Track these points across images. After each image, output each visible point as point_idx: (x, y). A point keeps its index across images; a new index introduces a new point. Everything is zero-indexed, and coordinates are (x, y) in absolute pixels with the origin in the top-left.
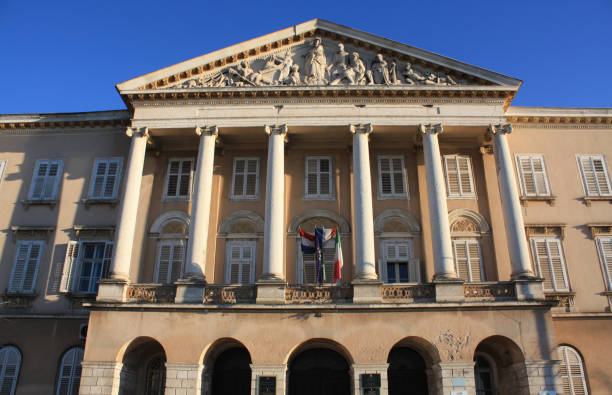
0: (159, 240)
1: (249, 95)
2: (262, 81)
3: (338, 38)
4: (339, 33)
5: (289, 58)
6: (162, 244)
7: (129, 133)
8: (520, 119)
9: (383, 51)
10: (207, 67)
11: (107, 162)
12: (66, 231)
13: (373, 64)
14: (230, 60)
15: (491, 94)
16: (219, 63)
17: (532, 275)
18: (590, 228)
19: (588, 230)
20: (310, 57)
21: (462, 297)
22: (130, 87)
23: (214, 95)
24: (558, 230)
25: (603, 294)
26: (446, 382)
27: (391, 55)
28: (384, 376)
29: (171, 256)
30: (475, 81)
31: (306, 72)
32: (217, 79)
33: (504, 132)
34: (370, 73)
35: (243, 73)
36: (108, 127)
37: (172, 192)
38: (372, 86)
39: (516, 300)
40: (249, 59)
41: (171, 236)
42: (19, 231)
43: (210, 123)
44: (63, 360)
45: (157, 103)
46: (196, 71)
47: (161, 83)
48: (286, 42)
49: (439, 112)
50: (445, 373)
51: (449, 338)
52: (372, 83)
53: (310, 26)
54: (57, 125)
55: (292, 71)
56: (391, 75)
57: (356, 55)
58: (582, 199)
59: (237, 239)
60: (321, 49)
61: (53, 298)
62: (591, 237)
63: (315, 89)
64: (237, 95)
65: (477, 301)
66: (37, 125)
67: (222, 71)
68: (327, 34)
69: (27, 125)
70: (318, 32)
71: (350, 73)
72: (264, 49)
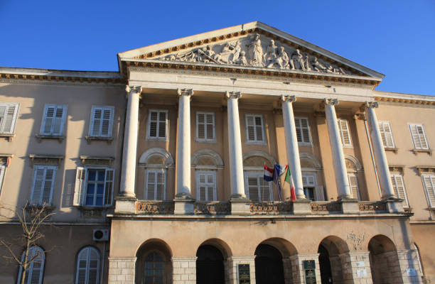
0: (146, 168)
1: (214, 69)
2: (221, 60)
3: (270, 35)
4: (271, 32)
5: (238, 46)
6: (149, 171)
7: (128, 89)
8: (383, 99)
9: (300, 48)
10: (183, 47)
11: (103, 109)
12: (73, 159)
13: (293, 55)
14: (199, 43)
15: (366, 82)
16: (191, 45)
17: (395, 197)
18: (418, 169)
19: (416, 170)
20: (253, 47)
21: (358, 211)
22: (128, 56)
23: (190, 68)
24: (400, 169)
25: (427, 209)
26: (353, 264)
27: (305, 51)
28: (317, 261)
29: (156, 180)
30: (357, 73)
31: (251, 57)
32: (189, 56)
33: (374, 106)
34: (292, 62)
35: (208, 54)
36: (101, 83)
37: (153, 134)
38: (293, 71)
39: (389, 213)
40: (212, 44)
41: (155, 165)
42: (35, 158)
43: (188, 87)
44: (79, 256)
45: (148, 69)
46: (175, 49)
47: (150, 55)
48: (236, 34)
49: (335, 91)
50: (352, 259)
51: (353, 237)
52: (293, 69)
53: (252, 25)
54: (61, 79)
55: (241, 55)
56: (305, 64)
57: (283, 48)
58: (412, 151)
59: (202, 169)
60: (259, 42)
61: (67, 210)
62: (419, 175)
63: (260, 69)
64: (206, 69)
65: (365, 213)
66: (45, 78)
67: (193, 50)
68: (263, 32)
69: (37, 77)
70: (257, 30)
71: (280, 61)
72: (222, 38)
